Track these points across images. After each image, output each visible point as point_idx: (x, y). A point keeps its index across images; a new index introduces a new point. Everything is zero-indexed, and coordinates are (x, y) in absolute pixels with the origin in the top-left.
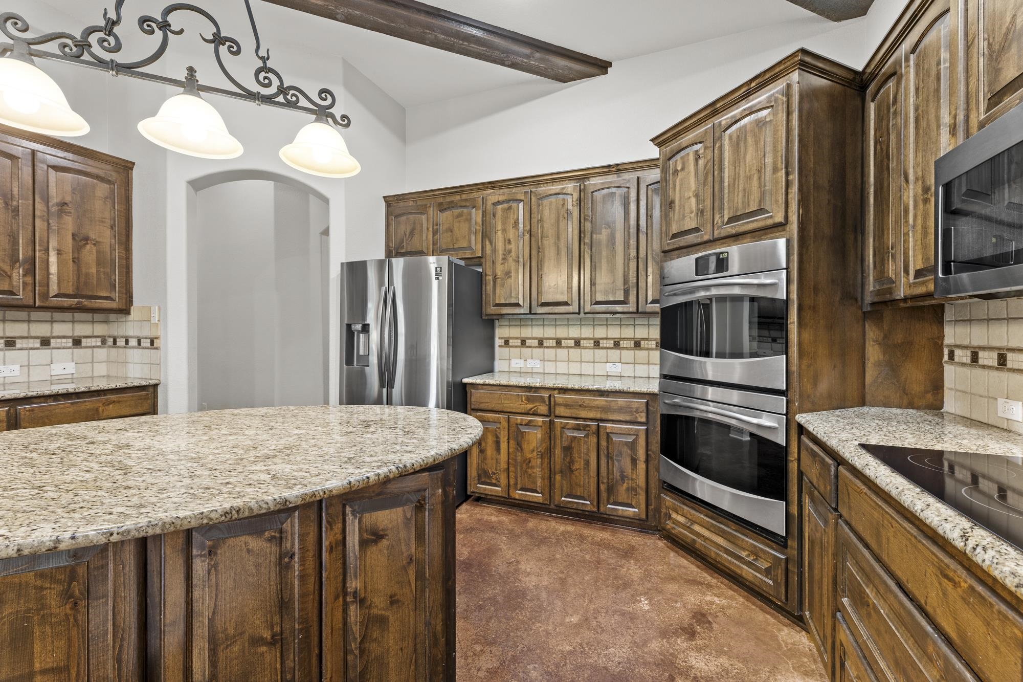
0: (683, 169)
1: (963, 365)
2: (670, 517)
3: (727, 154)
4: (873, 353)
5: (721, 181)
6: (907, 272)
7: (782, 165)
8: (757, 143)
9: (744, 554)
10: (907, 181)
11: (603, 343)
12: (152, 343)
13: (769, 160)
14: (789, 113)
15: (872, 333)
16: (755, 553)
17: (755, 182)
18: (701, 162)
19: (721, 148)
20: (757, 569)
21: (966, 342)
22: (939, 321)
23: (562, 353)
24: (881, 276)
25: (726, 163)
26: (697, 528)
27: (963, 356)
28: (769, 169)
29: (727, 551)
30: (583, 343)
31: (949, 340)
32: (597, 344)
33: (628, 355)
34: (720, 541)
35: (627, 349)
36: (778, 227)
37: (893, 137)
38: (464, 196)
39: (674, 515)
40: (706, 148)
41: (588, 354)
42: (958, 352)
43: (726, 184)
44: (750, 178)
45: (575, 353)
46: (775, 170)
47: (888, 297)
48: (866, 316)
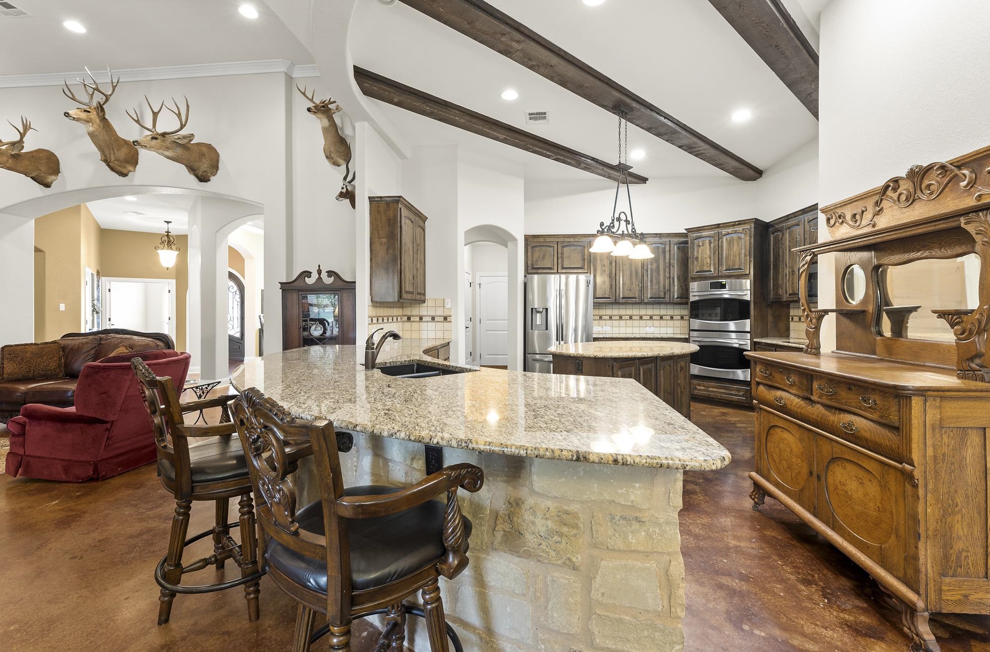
0: (703, 245)
1: (797, 322)
2: (696, 388)
3: (724, 245)
4: (770, 318)
5: (722, 255)
6: (786, 293)
7: (748, 254)
8: (738, 244)
9: (733, 392)
10: (786, 266)
11: (644, 317)
12: (445, 318)
13: (743, 251)
14: (750, 237)
15: (770, 312)
16: (738, 390)
17: (737, 258)
18: (712, 245)
19: (722, 242)
20: (739, 396)
21: (797, 315)
22: (789, 308)
23: (622, 323)
24: (776, 293)
25: (724, 248)
26: (710, 389)
27: (796, 319)
28: (743, 255)
29: (726, 394)
30: (634, 317)
31: (791, 314)
32: (641, 318)
33: (657, 323)
34: (722, 391)
35: (656, 320)
36: (746, 276)
37: (781, 250)
38: (576, 240)
39: (698, 387)
40: (715, 240)
41: (636, 323)
42: (794, 318)
43: (724, 256)
44: (735, 256)
45: (630, 322)
46: (745, 256)
47: (779, 300)
48: (768, 306)
